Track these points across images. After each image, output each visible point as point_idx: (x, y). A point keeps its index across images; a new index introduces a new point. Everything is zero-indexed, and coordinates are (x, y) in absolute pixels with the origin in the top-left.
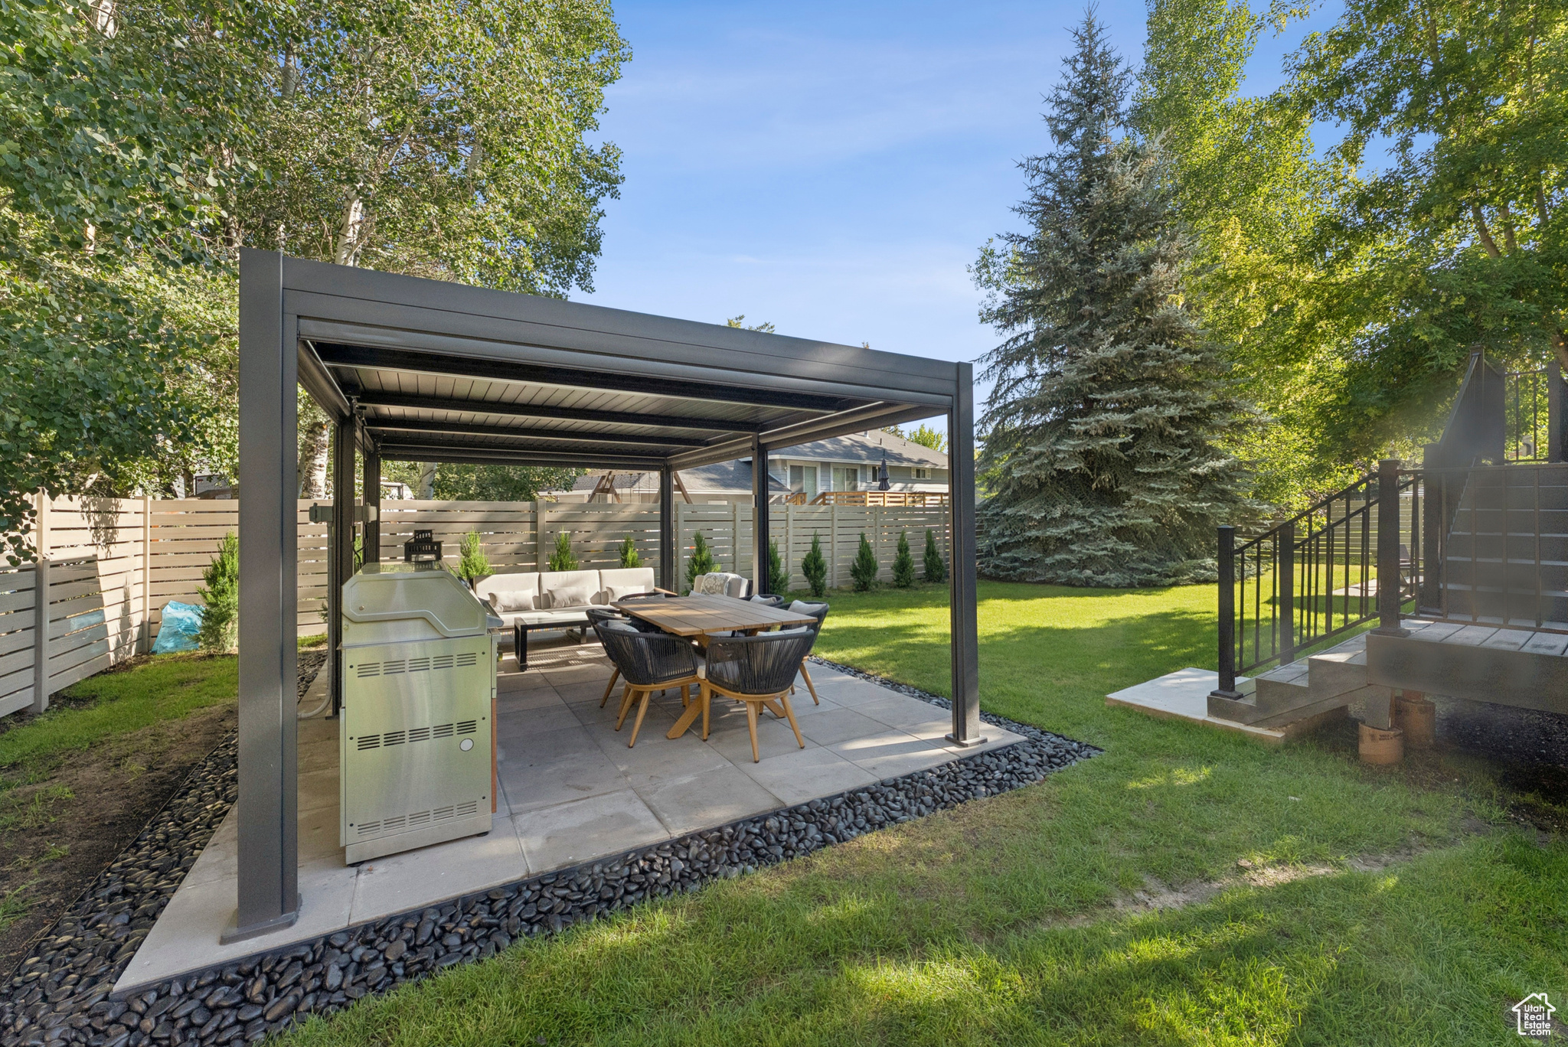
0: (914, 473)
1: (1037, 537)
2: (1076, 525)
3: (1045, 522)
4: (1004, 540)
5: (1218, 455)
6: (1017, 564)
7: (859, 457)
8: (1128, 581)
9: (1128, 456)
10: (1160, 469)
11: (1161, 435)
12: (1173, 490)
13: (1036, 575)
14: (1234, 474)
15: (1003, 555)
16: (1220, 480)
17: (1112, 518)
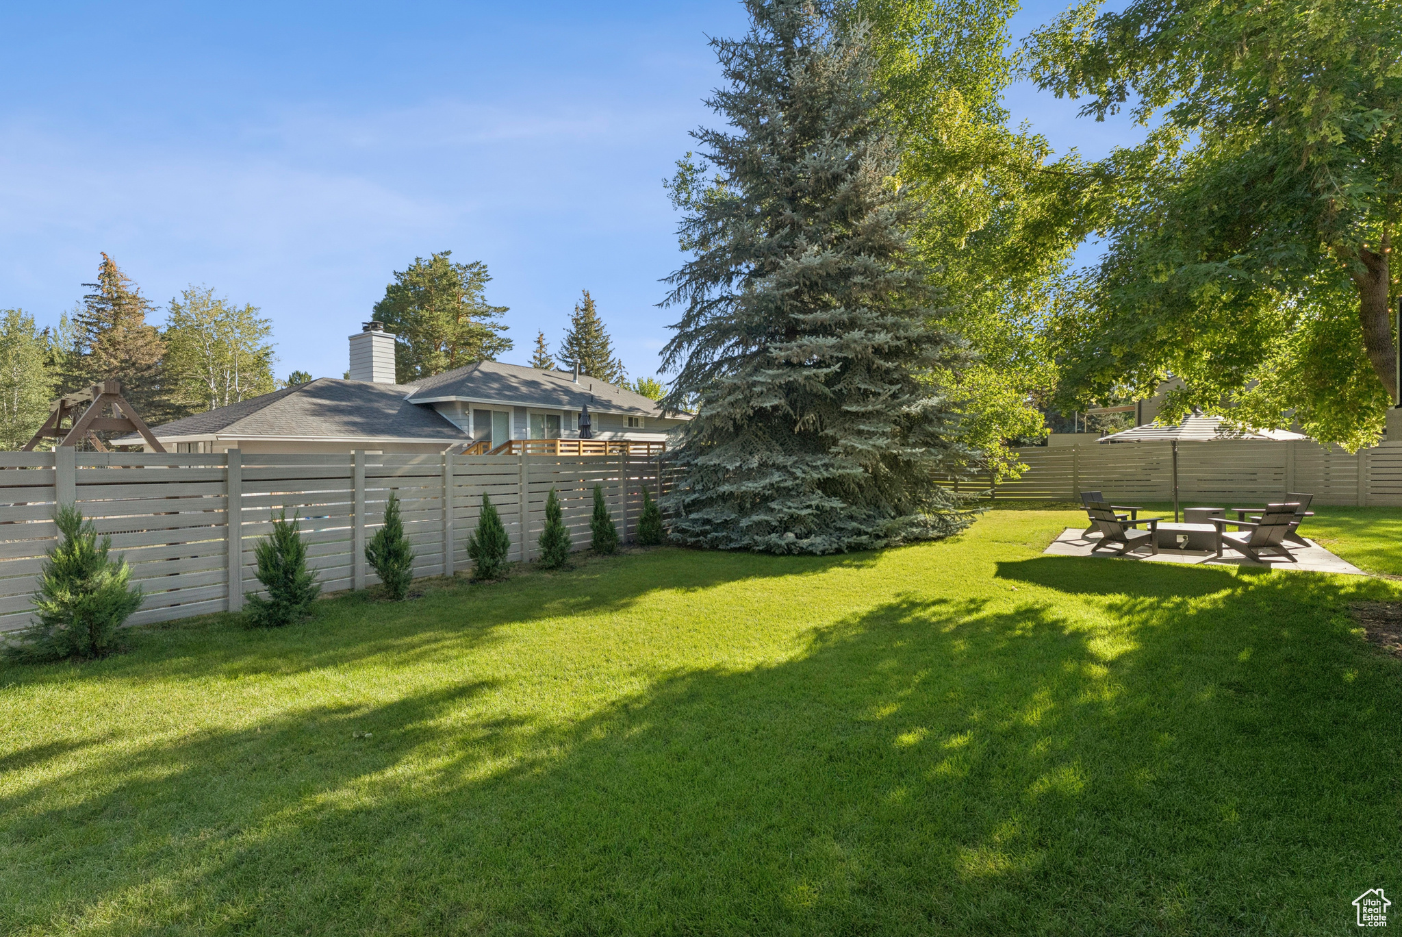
0: (626, 421)
1: (732, 493)
2: (776, 477)
3: (744, 474)
4: (693, 497)
5: (930, 390)
6: (708, 527)
7: (560, 402)
8: (835, 546)
9: (834, 392)
10: (870, 408)
11: (869, 370)
12: (884, 434)
13: (731, 540)
14: (943, 415)
15: (693, 516)
16: (930, 422)
17: (815, 468)
